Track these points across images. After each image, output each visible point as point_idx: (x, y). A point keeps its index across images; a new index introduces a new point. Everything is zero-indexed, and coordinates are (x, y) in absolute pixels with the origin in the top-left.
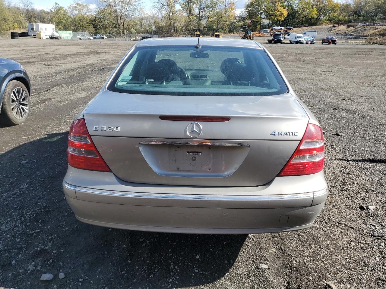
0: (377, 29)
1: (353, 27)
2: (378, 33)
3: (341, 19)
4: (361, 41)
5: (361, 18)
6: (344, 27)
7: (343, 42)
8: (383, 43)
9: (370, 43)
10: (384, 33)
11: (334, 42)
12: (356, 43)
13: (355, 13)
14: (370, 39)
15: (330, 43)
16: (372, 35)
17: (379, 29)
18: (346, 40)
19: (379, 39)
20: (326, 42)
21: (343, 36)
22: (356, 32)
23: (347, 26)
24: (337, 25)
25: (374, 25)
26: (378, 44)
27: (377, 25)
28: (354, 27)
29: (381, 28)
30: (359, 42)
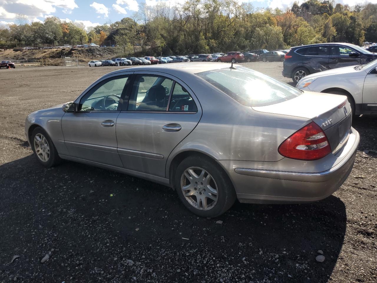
0: (45, 52)
1: (20, 51)
2: (48, 56)
3: (3, 44)
4: (36, 63)
5: (23, 42)
6: (10, 51)
7: (19, 66)
8: (57, 65)
9: (46, 65)
10: (53, 56)
11: (12, 66)
12: (33, 65)
13: (15, 38)
14: (43, 61)
15: (8, 67)
16: (45, 58)
17: (47, 52)
18: (22, 64)
19: (51, 61)
20: (3, 66)
21: (14, 60)
22: (26, 56)
23: (14, 50)
24: (3, 50)
25: (39, 48)
26: (53, 65)
27: (42, 49)
28: (22, 51)
29: (48, 51)
30: (35, 64)
